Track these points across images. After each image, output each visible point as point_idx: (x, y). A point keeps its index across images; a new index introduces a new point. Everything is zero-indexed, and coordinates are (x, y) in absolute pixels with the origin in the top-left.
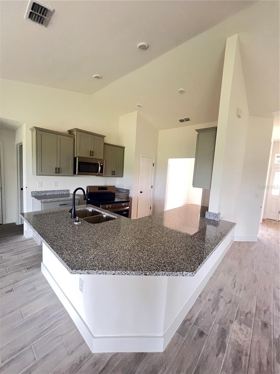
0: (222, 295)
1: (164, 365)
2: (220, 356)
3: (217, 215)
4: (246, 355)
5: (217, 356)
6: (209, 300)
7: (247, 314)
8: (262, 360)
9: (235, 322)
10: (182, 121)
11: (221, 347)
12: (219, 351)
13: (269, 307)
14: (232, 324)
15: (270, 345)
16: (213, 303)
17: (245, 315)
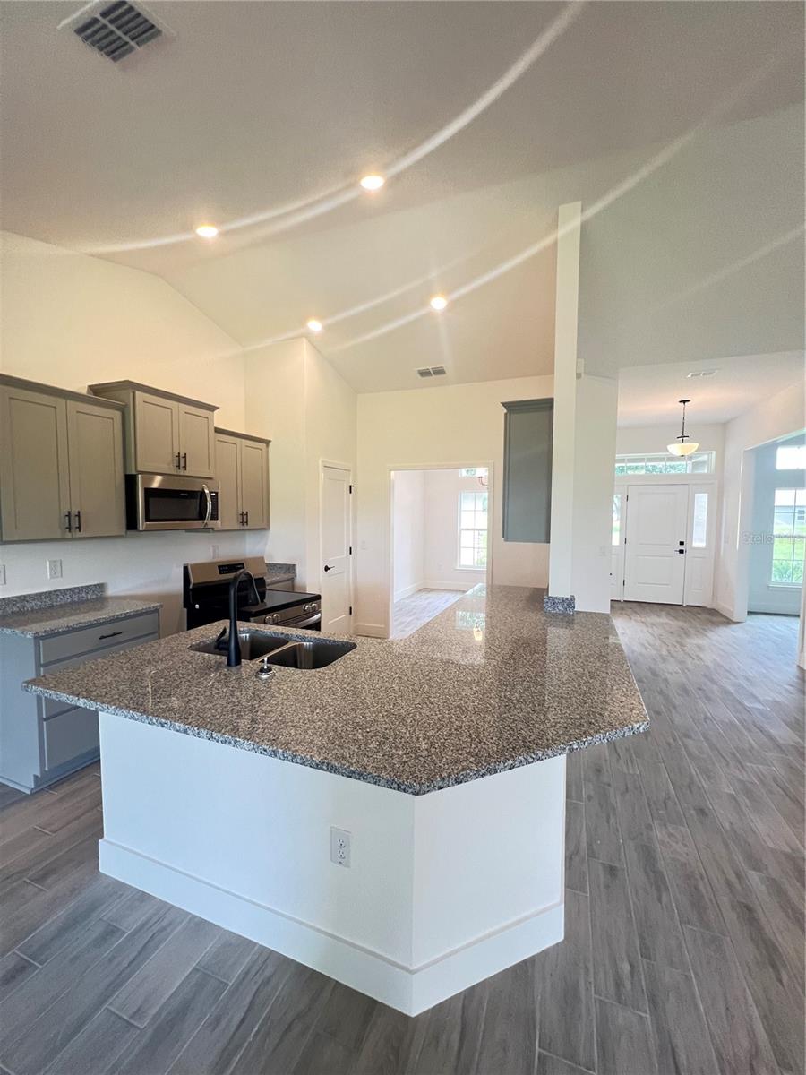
0: (605, 780)
1: (581, 965)
2: (664, 899)
3: (570, 602)
4: (702, 878)
5: (660, 900)
6: (590, 798)
7: (665, 803)
8: (728, 876)
9: (656, 825)
10: (424, 373)
11: (658, 881)
12: (658, 889)
13: (691, 778)
14: (652, 830)
15: (727, 846)
16: (600, 804)
17: (663, 805)
